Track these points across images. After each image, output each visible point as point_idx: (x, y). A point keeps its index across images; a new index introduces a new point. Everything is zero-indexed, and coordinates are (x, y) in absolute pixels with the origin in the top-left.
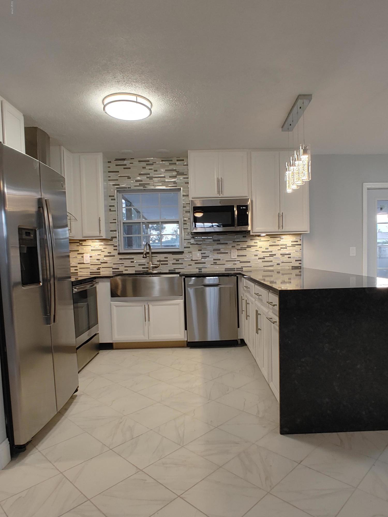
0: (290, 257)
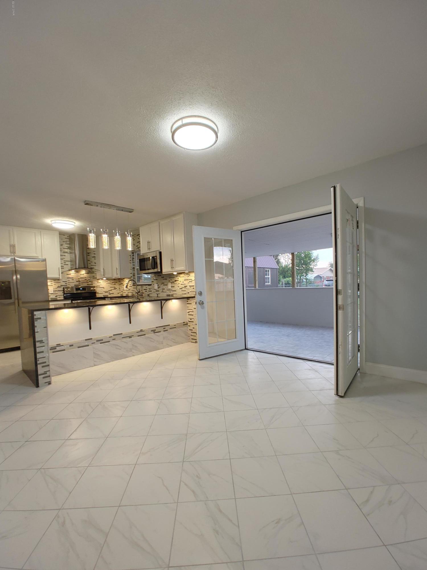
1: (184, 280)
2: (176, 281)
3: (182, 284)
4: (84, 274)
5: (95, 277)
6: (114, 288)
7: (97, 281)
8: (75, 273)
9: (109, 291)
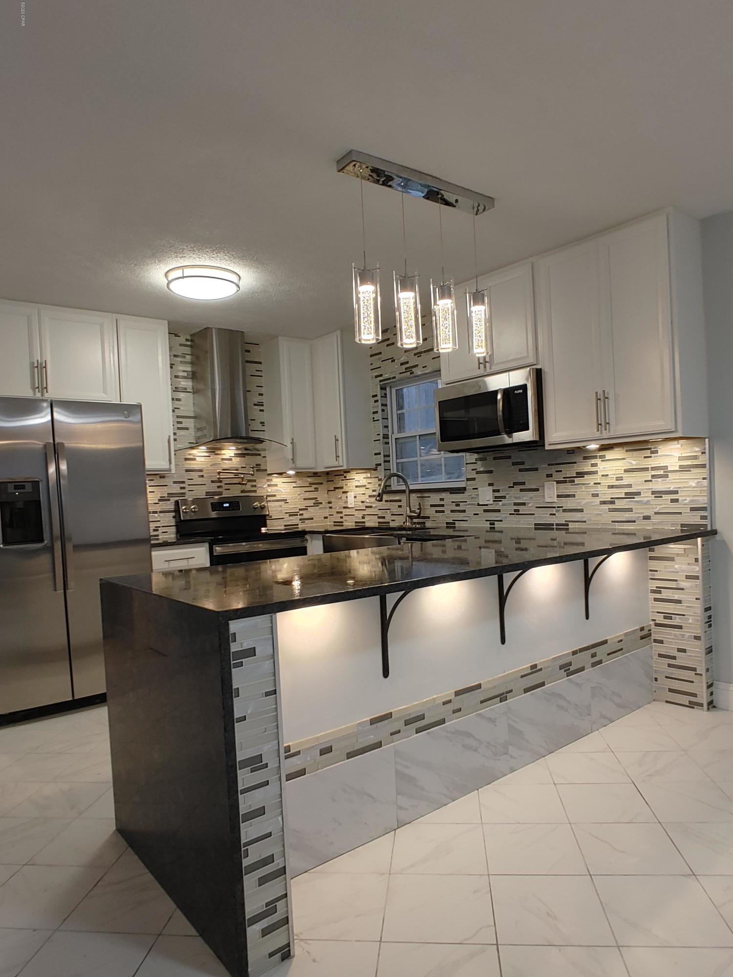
0: (677, 501)
1: (626, 471)
2: (581, 475)
3: (612, 487)
4: (231, 460)
5: (262, 467)
6: (313, 501)
7: (268, 480)
8: (206, 454)
9: (301, 512)
